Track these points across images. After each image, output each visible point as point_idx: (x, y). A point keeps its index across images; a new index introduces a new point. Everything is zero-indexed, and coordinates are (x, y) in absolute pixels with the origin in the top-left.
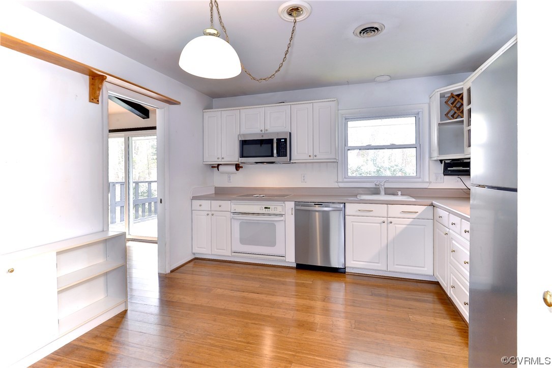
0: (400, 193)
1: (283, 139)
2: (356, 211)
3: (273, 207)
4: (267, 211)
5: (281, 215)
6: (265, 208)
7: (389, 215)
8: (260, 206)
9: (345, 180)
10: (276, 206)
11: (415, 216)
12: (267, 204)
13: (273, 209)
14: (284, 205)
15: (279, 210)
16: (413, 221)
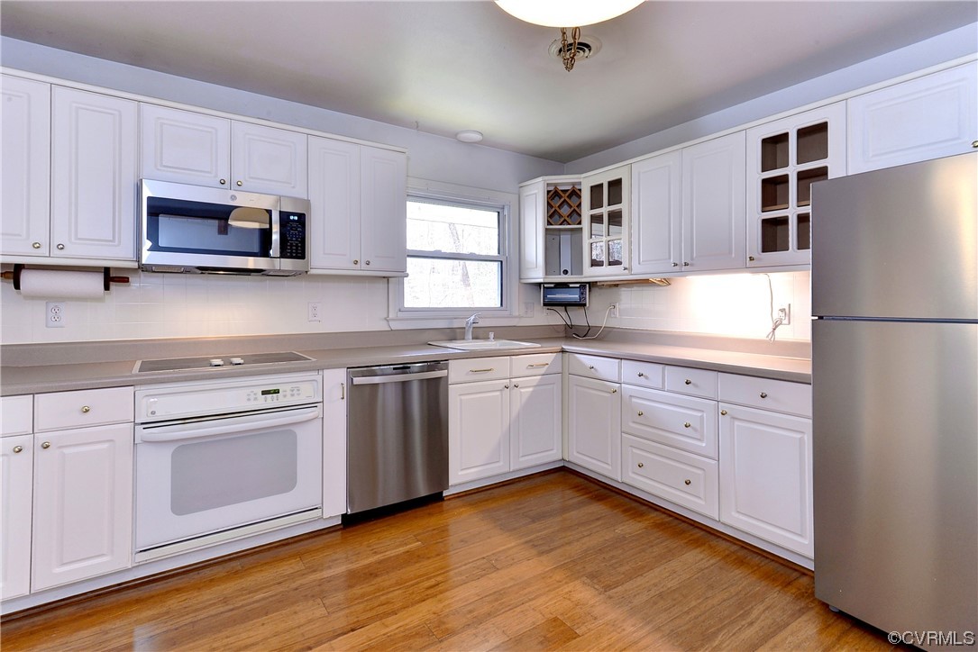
0: (492, 335)
1: (294, 214)
2: (467, 374)
3: (288, 387)
4: (271, 401)
5: (313, 405)
6: (264, 393)
7: (514, 375)
8: (248, 391)
9: (401, 315)
10: (294, 385)
11: (543, 370)
12: (269, 382)
13: (289, 393)
14: (319, 378)
15: (307, 393)
16: (541, 379)
